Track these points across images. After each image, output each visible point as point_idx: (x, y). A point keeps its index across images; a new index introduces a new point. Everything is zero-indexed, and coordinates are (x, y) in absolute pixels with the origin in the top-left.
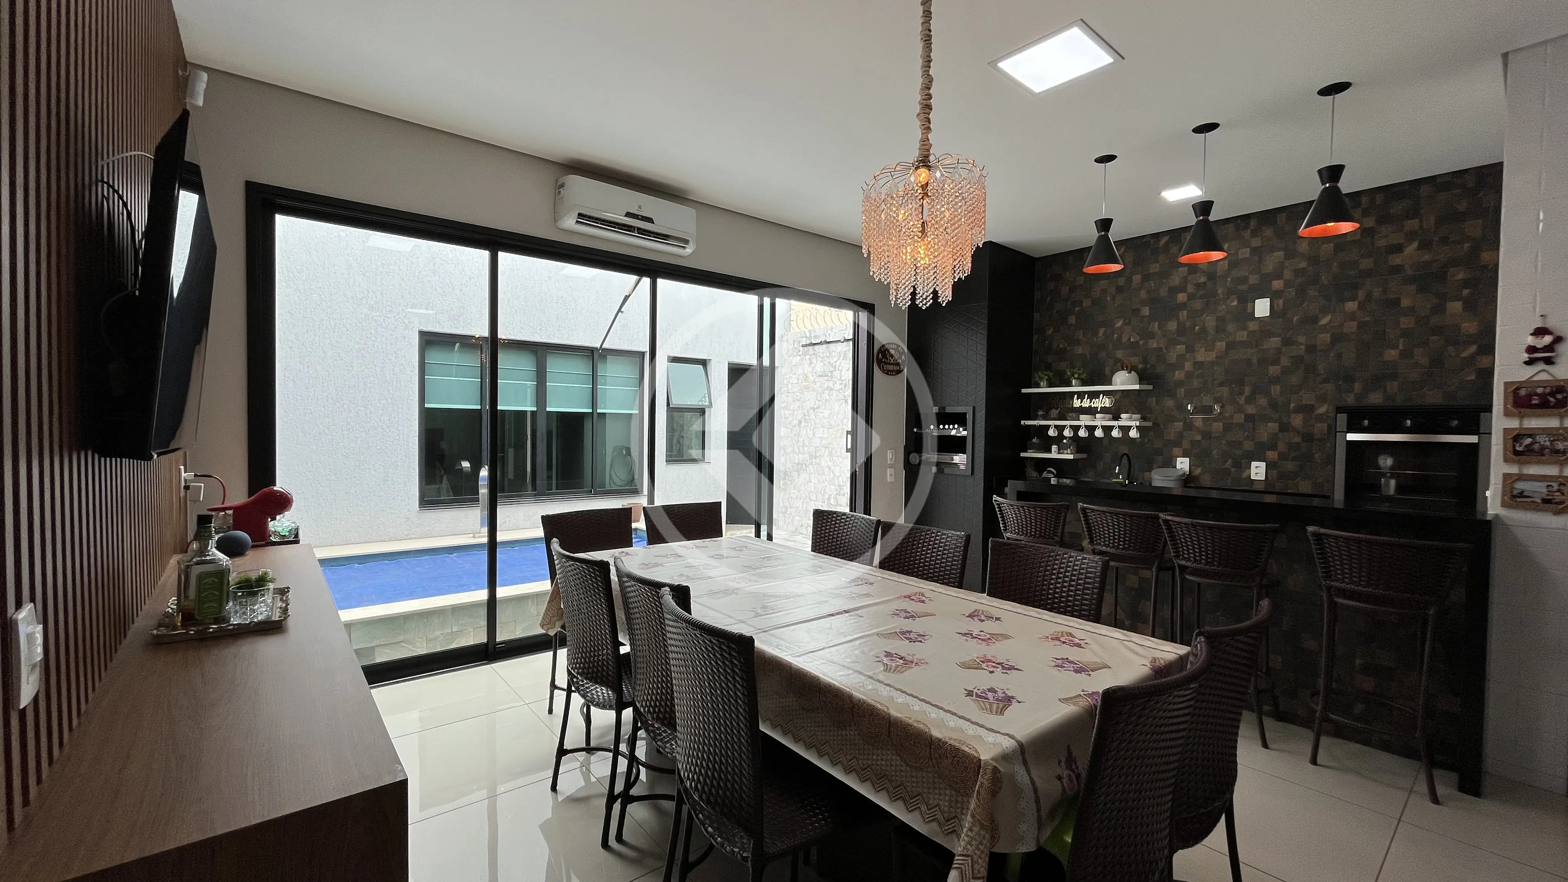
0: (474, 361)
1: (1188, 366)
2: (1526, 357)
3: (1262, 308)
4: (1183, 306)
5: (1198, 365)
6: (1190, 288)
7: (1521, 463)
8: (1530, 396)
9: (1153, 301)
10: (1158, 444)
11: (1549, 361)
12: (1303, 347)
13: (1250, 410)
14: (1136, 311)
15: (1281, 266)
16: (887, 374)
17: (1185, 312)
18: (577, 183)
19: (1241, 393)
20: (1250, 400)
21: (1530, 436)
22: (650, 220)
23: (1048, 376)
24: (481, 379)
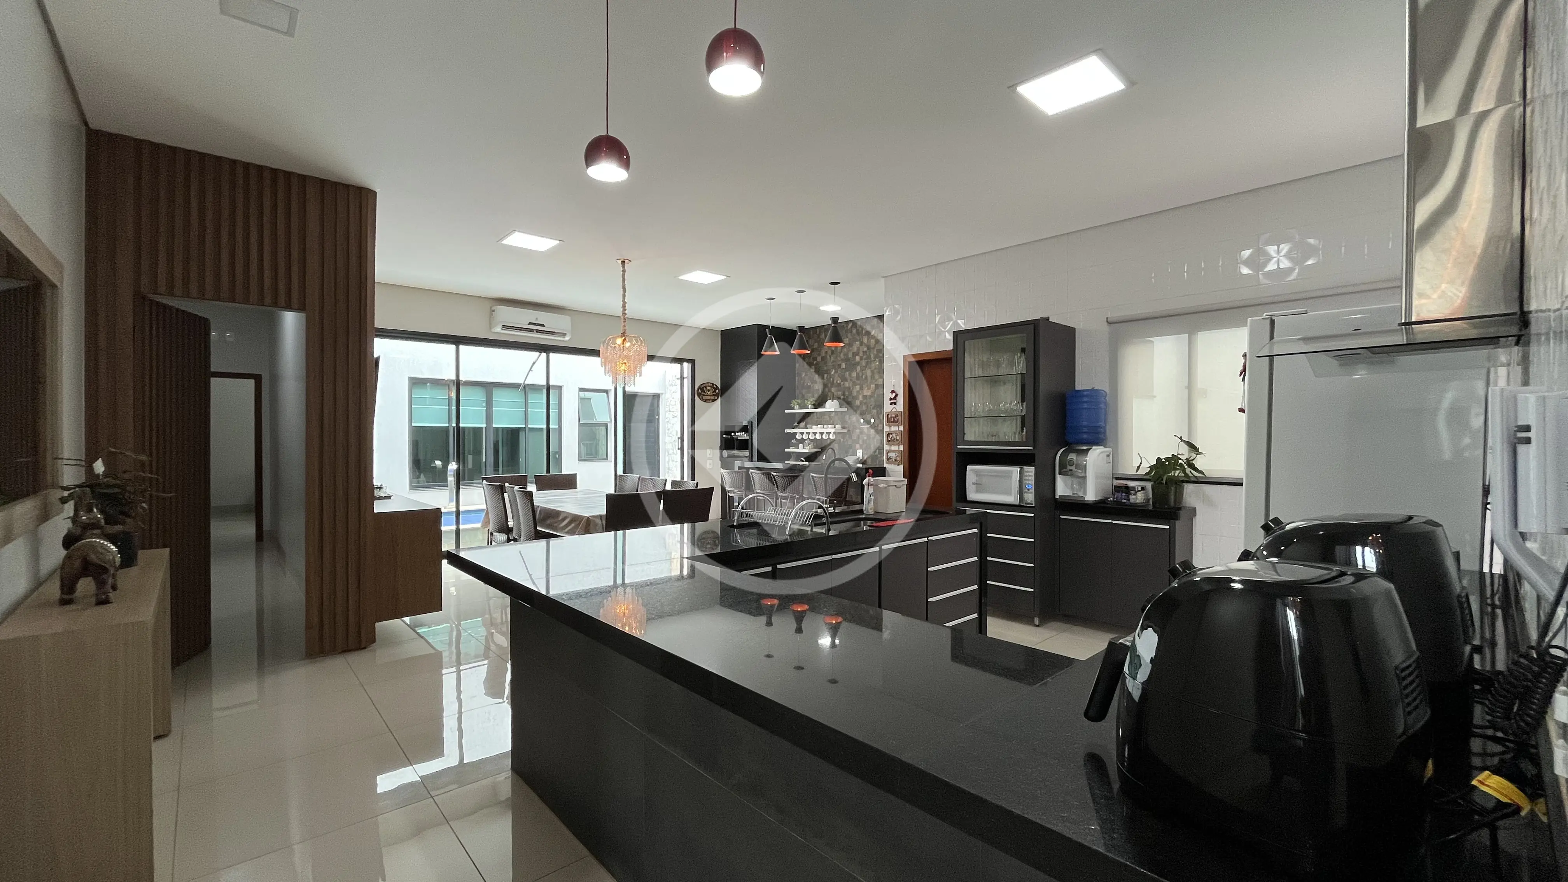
0: (443, 395)
1: (861, 397)
2: (890, 402)
4: (858, 363)
5: (865, 397)
6: (861, 354)
7: (891, 445)
8: (891, 417)
9: (847, 360)
10: (850, 442)
11: (895, 404)
14: (840, 365)
16: (705, 402)
17: (859, 367)
18: (502, 310)
21: (891, 434)
22: (543, 325)
23: (798, 402)
24: (449, 406)
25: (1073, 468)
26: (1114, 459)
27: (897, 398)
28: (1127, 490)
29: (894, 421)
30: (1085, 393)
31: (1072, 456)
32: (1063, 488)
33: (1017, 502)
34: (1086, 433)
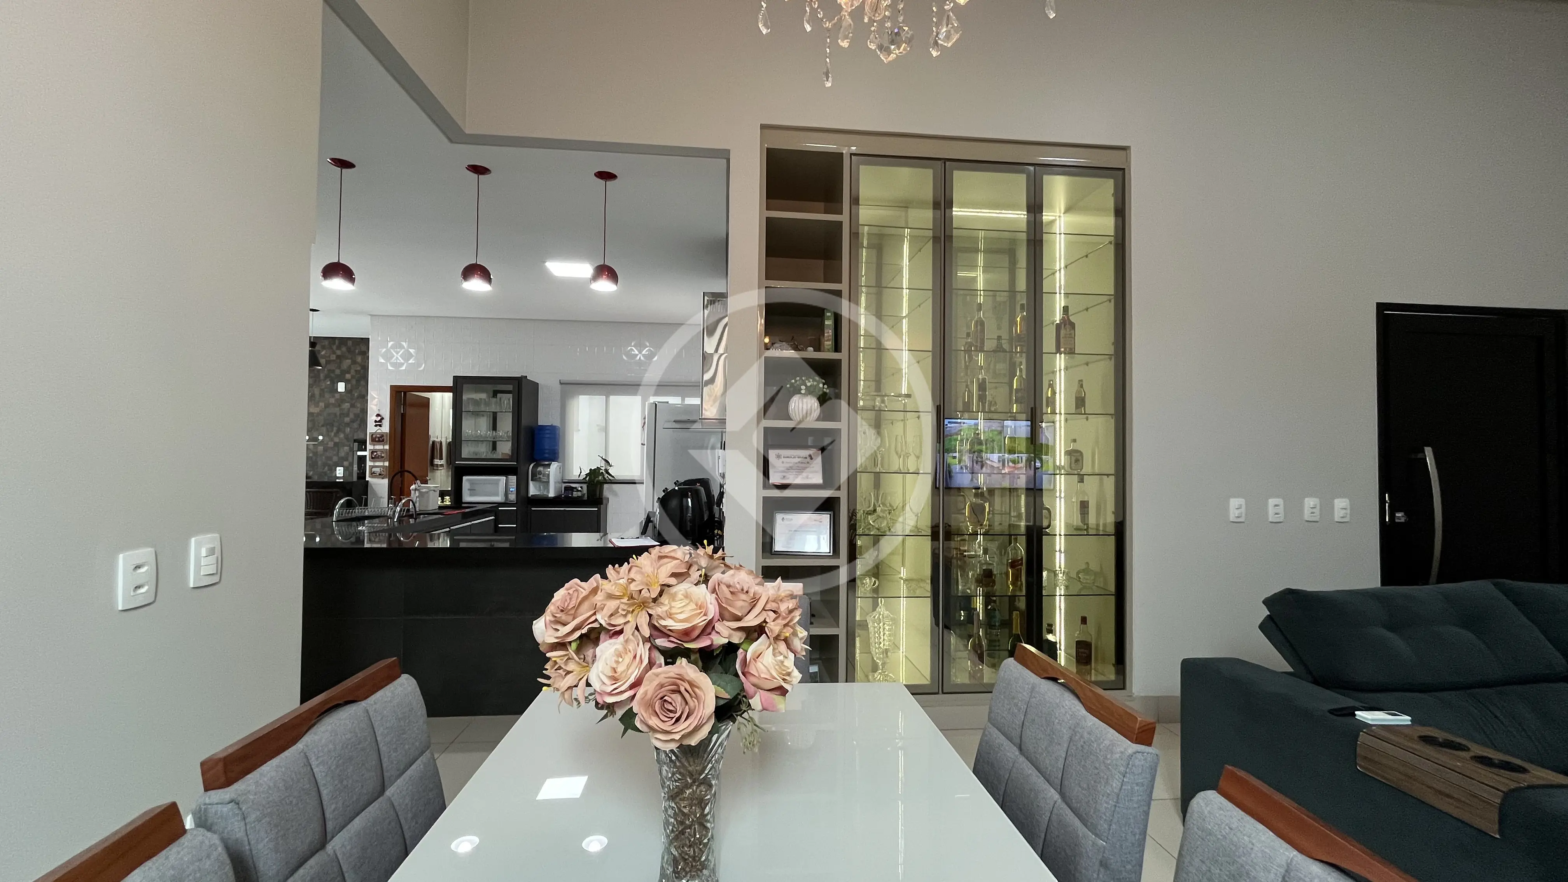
2: (374, 424)
3: (341, 387)
7: (374, 462)
8: (376, 437)
11: (380, 426)
12: (359, 409)
13: (337, 440)
15: (350, 367)
19: (332, 431)
20: (336, 435)
21: (376, 452)
25: (541, 476)
26: (563, 470)
27: (383, 421)
28: (572, 489)
29: (379, 441)
30: (548, 428)
31: (540, 469)
32: (533, 490)
33: (503, 501)
34: (547, 453)
